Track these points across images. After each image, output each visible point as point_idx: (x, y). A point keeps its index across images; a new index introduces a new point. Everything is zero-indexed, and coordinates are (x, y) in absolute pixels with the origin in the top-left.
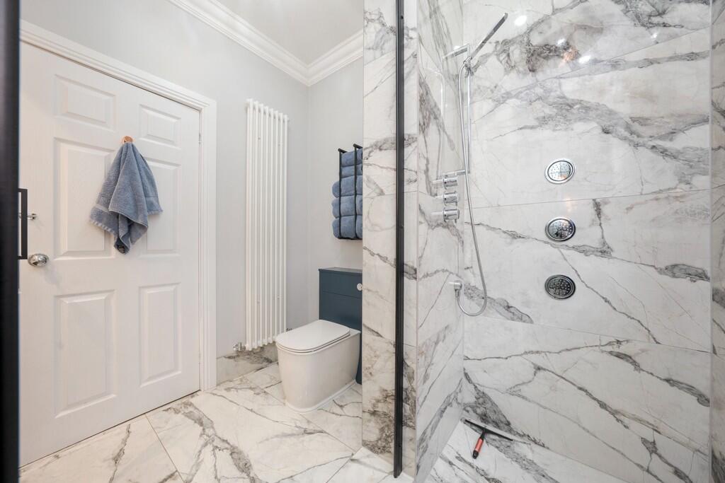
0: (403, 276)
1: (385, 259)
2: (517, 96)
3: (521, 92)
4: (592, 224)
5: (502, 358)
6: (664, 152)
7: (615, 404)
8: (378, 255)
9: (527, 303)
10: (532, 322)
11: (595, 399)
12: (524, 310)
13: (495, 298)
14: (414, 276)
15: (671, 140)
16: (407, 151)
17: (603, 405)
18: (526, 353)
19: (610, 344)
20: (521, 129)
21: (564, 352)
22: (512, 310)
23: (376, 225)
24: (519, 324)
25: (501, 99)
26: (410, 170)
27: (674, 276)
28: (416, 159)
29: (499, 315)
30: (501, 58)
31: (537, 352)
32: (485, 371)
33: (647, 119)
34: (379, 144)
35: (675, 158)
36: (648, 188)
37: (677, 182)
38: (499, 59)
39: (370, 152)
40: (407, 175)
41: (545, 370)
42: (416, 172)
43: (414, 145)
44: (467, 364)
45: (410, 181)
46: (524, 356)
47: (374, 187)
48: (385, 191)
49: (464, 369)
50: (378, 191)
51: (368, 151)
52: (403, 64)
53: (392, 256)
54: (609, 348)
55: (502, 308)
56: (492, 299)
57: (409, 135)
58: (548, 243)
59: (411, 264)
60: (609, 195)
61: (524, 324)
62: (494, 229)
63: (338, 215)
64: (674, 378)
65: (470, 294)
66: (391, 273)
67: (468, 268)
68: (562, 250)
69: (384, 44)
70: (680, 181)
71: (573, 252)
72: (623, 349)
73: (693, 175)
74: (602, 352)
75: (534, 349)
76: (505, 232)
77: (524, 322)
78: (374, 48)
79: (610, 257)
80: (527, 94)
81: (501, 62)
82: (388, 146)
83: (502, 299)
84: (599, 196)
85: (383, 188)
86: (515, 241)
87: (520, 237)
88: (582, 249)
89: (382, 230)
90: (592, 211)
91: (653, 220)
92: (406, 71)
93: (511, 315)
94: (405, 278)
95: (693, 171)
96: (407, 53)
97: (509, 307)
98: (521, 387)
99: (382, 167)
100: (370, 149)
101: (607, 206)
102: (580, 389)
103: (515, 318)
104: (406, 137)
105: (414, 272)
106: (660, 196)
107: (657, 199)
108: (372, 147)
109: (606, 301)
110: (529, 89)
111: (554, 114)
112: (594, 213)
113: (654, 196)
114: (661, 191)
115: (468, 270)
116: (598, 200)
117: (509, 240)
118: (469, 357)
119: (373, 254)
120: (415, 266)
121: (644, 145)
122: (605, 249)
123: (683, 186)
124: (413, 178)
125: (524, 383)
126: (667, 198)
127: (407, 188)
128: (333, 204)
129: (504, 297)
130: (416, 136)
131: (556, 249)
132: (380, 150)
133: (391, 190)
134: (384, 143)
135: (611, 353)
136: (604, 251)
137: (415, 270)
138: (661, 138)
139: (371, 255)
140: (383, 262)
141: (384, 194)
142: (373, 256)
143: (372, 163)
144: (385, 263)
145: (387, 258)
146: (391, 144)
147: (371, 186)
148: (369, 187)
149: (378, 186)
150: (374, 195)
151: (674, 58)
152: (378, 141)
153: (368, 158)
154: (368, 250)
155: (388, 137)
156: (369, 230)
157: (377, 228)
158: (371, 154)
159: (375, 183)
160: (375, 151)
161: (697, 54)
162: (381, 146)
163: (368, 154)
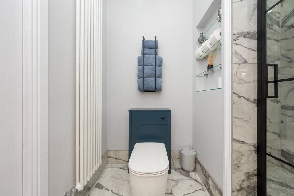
8: (243, 97)
23: (242, 80)
34: (244, 34)
47: (240, 58)
48: (248, 61)
50: (243, 60)
51: (236, 36)
53: (252, 97)
63: (142, 77)
66: (252, 107)
85: (246, 59)
89: (246, 83)
99: (246, 48)
108: (238, 34)
132: (245, 37)
134: (247, 34)
139: (238, 97)
140: (246, 101)
141: (247, 63)
142: (240, 98)
143: (239, 44)
144: (248, 102)
145: (249, 98)
146: (251, 36)
147: (238, 57)
148: (237, 58)
149: (243, 58)
150: (240, 62)
151: (274, 40)
152: (243, 32)
153: (236, 41)
154: (236, 94)
155: (250, 31)
156: (237, 83)
157: (243, 82)
158: (238, 38)
159: (241, 56)
160: (241, 37)
161: (278, 41)
162: (245, 35)
163: (236, 38)
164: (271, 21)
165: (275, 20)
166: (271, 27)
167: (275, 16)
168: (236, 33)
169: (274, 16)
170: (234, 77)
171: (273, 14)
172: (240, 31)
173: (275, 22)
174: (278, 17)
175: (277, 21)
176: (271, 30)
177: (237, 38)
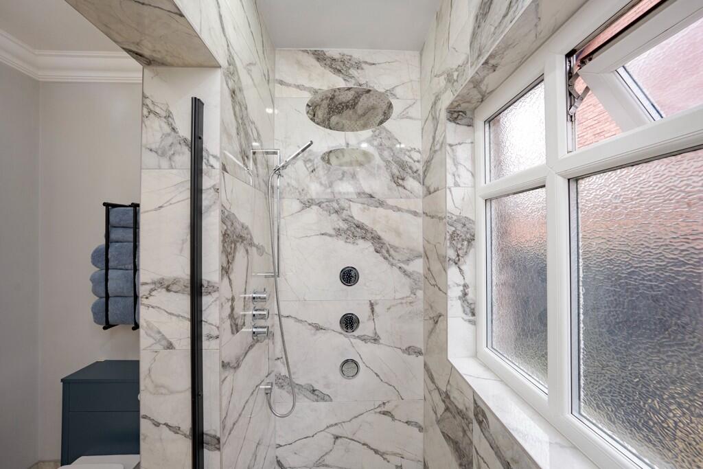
0: (203, 448)
1: (176, 430)
2: (319, 205)
3: (323, 203)
4: (369, 320)
5: (310, 437)
6: (405, 272)
7: (382, 449)
8: (166, 425)
9: (327, 386)
10: (331, 400)
11: (372, 449)
12: (326, 391)
13: (303, 384)
14: (217, 446)
15: (408, 265)
16: (206, 300)
17: (376, 452)
18: (328, 427)
19: (379, 406)
20: (323, 234)
21: (354, 420)
22: (316, 393)
23: (163, 386)
24: (322, 404)
25: (307, 203)
26: (210, 324)
27: (409, 354)
28: (218, 311)
29: (306, 399)
30: (308, 166)
31: (336, 424)
32: (295, 453)
33: (397, 248)
34: (167, 283)
35: (409, 277)
36: (398, 296)
37: (410, 293)
38: (306, 166)
39: (152, 290)
40: (206, 329)
41: (341, 437)
42: (218, 328)
43: (215, 295)
44: (279, 452)
45: (210, 337)
46: (326, 430)
47: (158, 336)
48: (175, 344)
49: (277, 457)
50: (164, 343)
51: (148, 287)
52: (202, 193)
53: (186, 425)
54: (379, 410)
55: (308, 392)
56: (300, 385)
57: (209, 282)
58: (342, 333)
59: (212, 433)
60: (378, 298)
61: (327, 403)
62: (301, 321)
63: (104, 295)
64: (410, 420)
65: (281, 383)
66: (186, 446)
67: (278, 359)
68: (352, 340)
69: (173, 154)
70: (412, 293)
71: (358, 341)
72: (386, 408)
73: (416, 289)
74: (376, 413)
75: (333, 423)
76: (310, 324)
77: (326, 401)
78: (160, 152)
79: (379, 343)
80: (327, 205)
81: (307, 169)
82: (179, 289)
83: (308, 384)
84: (373, 299)
85: (171, 340)
86: (318, 332)
87: (322, 329)
88: (363, 338)
89: (172, 393)
90: (368, 309)
91: (400, 317)
92: (205, 203)
93: (316, 397)
94: (205, 450)
95: (416, 286)
96: (207, 182)
97: (314, 391)
98: (325, 457)
99: (171, 314)
100: (153, 286)
101: (377, 306)
102: (364, 444)
103: (319, 399)
104: (204, 283)
105: (216, 441)
106: (404, 301)
107: (401, 303)
108: (154, 283)
109: (377, 375)
110: (329, 202)
111: (345, 229)
112: (370, 311)
113: (400, 301)
114: (403, 298)
115: (279, 361)
116: (372, 302)
117: (313, 331)
118: (281, 444)
119: (157, 424)
120: (218, 435)
121: (395, 266)
122: (376, 337)
123: (412, 295)
124: (215, 332)
125: (326, 454)
126: (406, 303)
127: (206, 344)
128: (93, 280)
129: (309, 382)
130: (217, 285)
131: (347, 339)
132: (168, 289)
133: (185, 345)
134: (174, 284)
135: (380, 412)
136: (376, 340)
137: (218, 440)
138: (403, 262)
139: (154, 426)
140: (173, 433)
141: (175, 348)
142: (158, 426)
143: (154, 305)
144: (177, 435)
145: (179, 428)
146: (183, 287)
147: (153, 335)
148: (150, 336)
149: (164, 337)
150: (158, 347)
151: (409, 211)
152: (163, 279)
153: (147, 298)
154: (149, 419)
155: (179, 277)
156: (151, 393)
157: (164, 391)
158: (153, 293)
159: (159, 332)
160: (159, 290)
161: (417, 213)
162: (168, 286)
163: (148, 292)
164: (400, 169)
165: (411, 168)
166: (400, 182)
167: (410, 157)
168: (149, 281)
169: (407, 158)
170: (145, 379)
171: (405, 154)
172: (156, 277)
173: (410, 171)
174: (416, 159)
175: (415, 169)
176: (400, 188)
177: (150, 292)
